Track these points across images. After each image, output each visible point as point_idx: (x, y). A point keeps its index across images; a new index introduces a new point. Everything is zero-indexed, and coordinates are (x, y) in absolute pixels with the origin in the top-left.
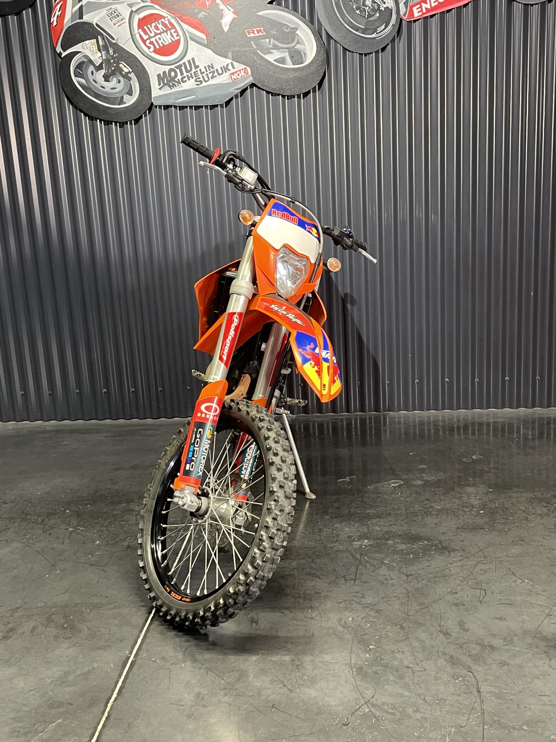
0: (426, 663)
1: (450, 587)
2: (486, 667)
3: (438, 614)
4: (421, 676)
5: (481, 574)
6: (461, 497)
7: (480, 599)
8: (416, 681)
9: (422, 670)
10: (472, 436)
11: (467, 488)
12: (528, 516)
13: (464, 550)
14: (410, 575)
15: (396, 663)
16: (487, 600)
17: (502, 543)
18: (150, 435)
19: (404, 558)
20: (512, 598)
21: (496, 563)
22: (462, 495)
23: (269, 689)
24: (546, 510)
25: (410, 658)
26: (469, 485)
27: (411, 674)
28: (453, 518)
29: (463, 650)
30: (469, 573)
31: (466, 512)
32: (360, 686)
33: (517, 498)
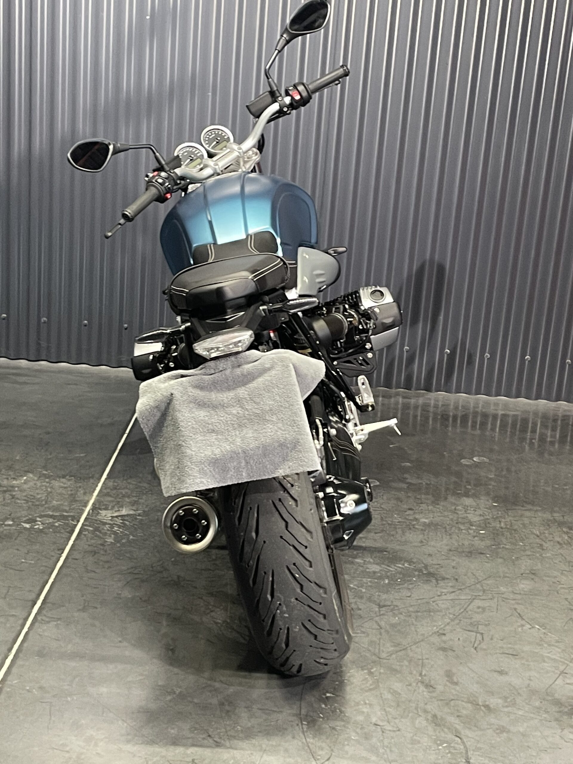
0: (400, 721)
1: (436, 626)
2: (480, 733)
3: (419, 659)
4: (392, 738)
5: (478, 613)
6: (455, 509)
7: (476, 645)
8: (386, 743)
9: (395, 729)
10: (472, 430)
11: (464, 498)
12: (544, 543)
13: (457, 579)
14: (384, 606)
15: (360, 718)
16: (485, 647)
17: (507, 575)
18: (25, 383)
19: (377, 582)
20: (517, 647)
21: (498, 601)
22: (457, 508)
23: (189, 738)
24: (566, 538)
25: (379, 713)
26: (467, 495)
27: (381, 733)
28: (444, 536)
29: (450, 709)
30: (462, 610)
31: (462, 530)
32: (312, 744)
33: (530, 518)
